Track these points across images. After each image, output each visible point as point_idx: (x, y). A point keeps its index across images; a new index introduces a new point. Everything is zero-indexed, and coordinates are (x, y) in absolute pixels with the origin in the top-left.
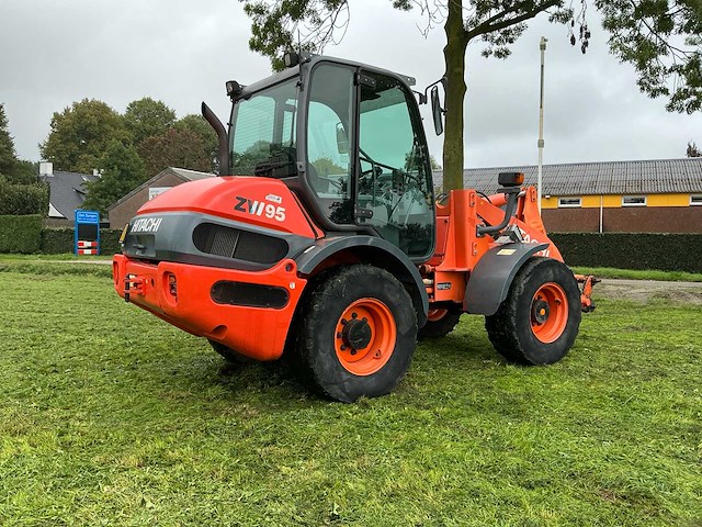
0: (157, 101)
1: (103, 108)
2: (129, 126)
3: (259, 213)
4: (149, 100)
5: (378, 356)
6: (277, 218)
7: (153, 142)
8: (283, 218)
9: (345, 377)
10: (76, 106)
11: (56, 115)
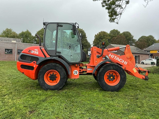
0: (116, 30)
1: (104, 33)
2: (110, 36)
3: (33, 53)
4: (114, 30)
5: (56, 82)
6: (37, 54)
7: (114, 39)
8: (38, 53)
9: (46, 85)
10: (99, 33)
11: (95, 35)
